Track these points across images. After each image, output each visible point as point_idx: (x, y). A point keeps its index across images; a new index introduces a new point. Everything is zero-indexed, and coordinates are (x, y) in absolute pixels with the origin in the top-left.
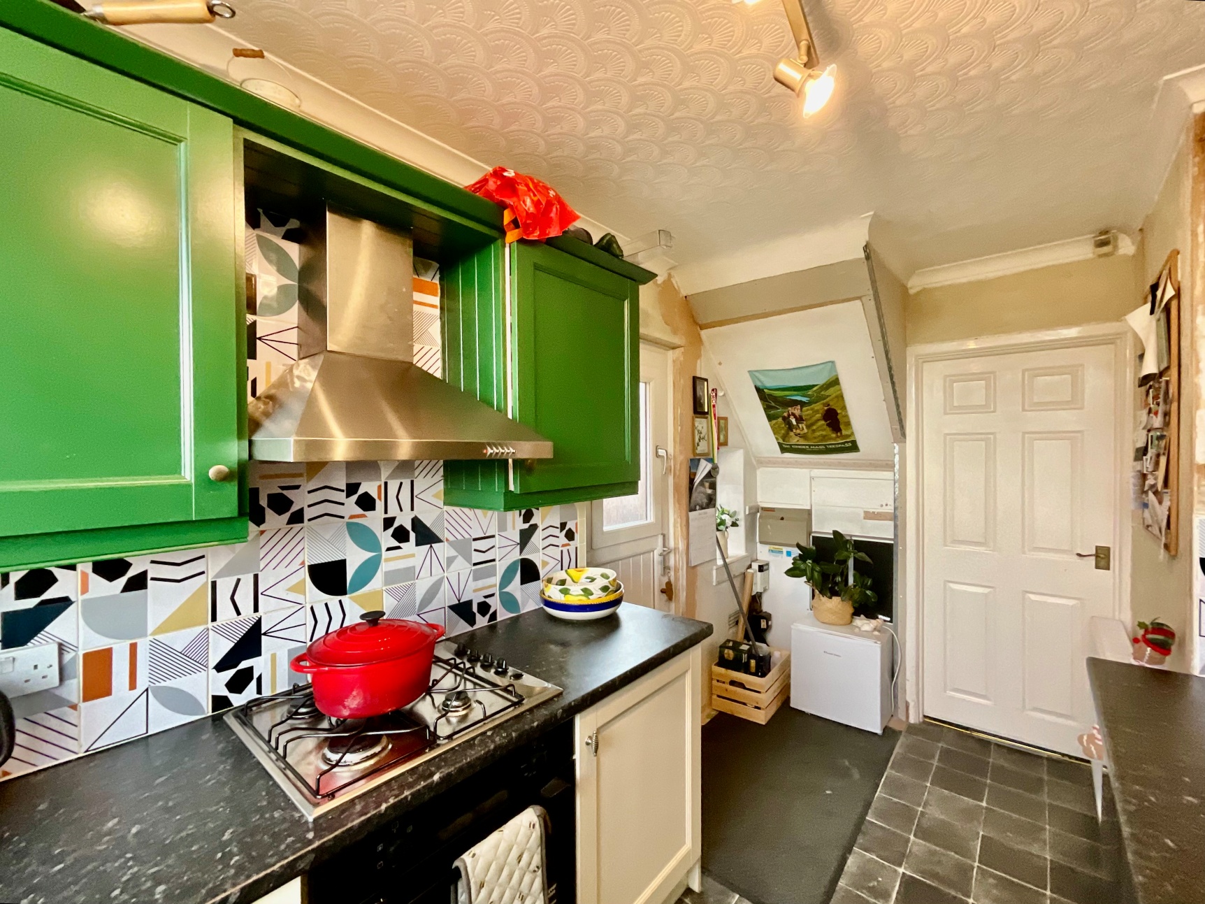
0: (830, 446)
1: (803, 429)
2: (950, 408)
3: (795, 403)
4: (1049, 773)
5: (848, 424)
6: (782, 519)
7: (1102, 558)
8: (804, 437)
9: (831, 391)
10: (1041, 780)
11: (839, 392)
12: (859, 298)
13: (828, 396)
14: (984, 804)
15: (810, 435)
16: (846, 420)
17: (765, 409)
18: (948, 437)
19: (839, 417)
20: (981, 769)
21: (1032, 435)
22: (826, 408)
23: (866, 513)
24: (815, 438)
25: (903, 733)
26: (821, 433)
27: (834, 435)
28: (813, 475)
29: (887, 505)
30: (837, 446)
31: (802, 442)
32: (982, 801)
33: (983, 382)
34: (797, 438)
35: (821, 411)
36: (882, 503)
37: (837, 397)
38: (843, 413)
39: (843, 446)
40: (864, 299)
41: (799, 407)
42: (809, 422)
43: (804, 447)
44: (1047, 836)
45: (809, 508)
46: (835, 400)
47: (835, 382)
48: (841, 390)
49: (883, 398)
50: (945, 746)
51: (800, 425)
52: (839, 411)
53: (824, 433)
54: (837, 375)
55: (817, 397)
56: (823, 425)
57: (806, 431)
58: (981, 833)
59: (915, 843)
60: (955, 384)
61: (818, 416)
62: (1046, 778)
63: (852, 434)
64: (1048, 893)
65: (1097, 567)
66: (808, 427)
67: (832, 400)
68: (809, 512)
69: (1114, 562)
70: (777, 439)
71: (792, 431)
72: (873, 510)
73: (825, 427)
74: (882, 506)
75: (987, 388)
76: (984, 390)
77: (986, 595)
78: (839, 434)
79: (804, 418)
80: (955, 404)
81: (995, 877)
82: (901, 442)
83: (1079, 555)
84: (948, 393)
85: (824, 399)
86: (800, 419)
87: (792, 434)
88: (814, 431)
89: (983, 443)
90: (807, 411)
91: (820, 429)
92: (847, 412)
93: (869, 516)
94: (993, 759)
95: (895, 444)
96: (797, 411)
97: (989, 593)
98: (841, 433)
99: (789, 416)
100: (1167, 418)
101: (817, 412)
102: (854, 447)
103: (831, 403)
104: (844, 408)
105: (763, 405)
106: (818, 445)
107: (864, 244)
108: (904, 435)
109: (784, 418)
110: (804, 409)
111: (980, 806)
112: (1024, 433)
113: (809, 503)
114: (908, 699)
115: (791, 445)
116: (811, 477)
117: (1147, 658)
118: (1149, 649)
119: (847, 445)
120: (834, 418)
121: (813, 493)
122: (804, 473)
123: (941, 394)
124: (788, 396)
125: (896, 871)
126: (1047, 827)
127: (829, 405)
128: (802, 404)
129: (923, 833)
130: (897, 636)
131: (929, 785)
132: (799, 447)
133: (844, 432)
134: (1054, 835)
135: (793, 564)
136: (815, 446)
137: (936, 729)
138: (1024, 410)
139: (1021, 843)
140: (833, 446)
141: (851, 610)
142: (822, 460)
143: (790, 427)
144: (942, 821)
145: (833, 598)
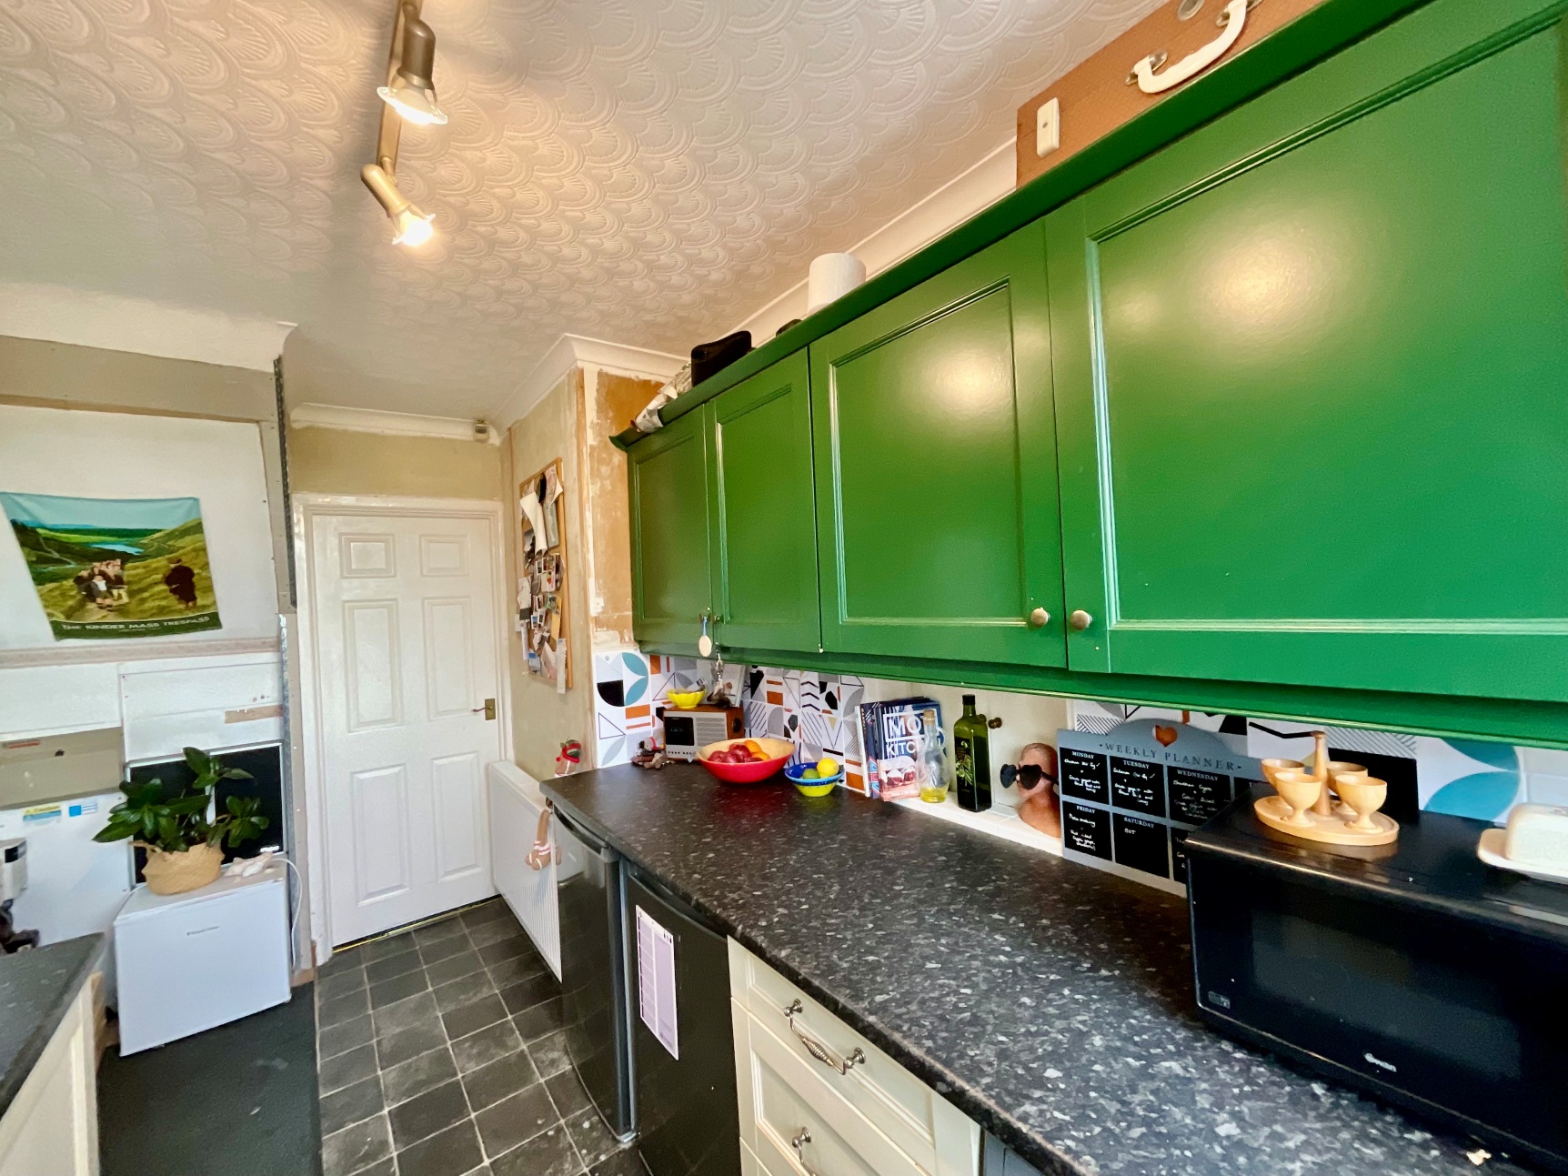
0: (170, 623)
1: (120, 597)
2: (347, 572)
3: (113, 555)
4: (468, 926)
5: (209, 589)
6: (60, 753)
7: (490, 709)
8: (121, 610)
9: (187, 541)
10: (464, 936)
11: (200, 544)
12: (257, 422)
13: (179, 549)
14: (430, 989)
15: (133, 607)
16: (205, 583)
17: (30, 564)
18: (347, 605)
19: (194, 579)
20: (411, 960)
21: (431, 601)
22: (173, 566)
23: (228, 713)
24: (142, 611)
25: (316, 982)
26: (157, 603)
27: (182, 606)
28: (123, 671)
29: (263, 697)
30: (183, 622)
31: (112, 618)
32: (427, 988)
33: (383, 544)
34: (104, 612)
35: (164, 570)
36: (253, 696)
37: (195, 550)
38: (204, 574)
39: (194, 621)
40: (263, 424)
41: (118, 562)
42: (135, 587)
43: (114, 627)
44: (489, 976)
45: (117, 725)
46: (194, 554)
47: (197, 528)
48: (204, 541)
49: (272, 556)
50: (368, 964)
51: (115, 592)
52: (196, 571)
53: (164, 603)
54: (200, 519)
55: (158, 549)
56: (164, 591)
57: (125, 599)
58: (440, 1015)
59: (386, 1076)
60: (352, 544)
61: (159, 576)
62: (467, 931)
63: (214, 603)
64: (510, 1017)
65: (487, 719)
66: (131, 594)
67: (184, 554)
68: (118, 732)
69: (499, 711)
70: (50, 615)
71: (94, 601)
72: (241, 708)
73: (169, 593)
74: (255, 699)
75: (387, 550)
76: (383, 553)
77: (397, 774)
78: (190, 604)
79: (125, 579)
80: (354, 567)
81: (466, 1040)
82: (289, 613)
83: (475, 711)
84: (344, 551)
85: (172, 552)
86: (115, 582)
87: (91, 606)
88: (143, 601)
89: (386, 610)
90: (131, 571)
91: (156, 597)
92: (210, 572)
93: (234, 717)
94: (421, 944)
95: (281, 616)
96: (112, 569)
97: (399, 772)
98: (195, 604)
99: (92, 576)
100: (558, 584)
101: (156, 570)
102: (214, 622)
103: (184, 559)
104: (206, 566)
105: (27, 556)
106: (145, 623)
107: (277, 357)
108: (294, 603)
109: (79, 580)
110: (129, 565)
111: (427, 993)
112: (424, 599)
113: (118, 718)
114: (314, 937)
115: (84, 625)
116: (119, 675)
117: (569, 768)
118: (569, 762)
119: (201, 620)
120: (184, 582)
121: (124, 699)
122: (109, 669)
123: (336, 554)
124: (97, 543)
125: (381, 1117)
126: (486, 969)
127: (179, 561)
128: (125, 558)
129: (387, 1060)
130: (295, 863)
131: (371, 1012)
132: (103, 627)
133: (200, 602)
134: (493, 971)
135: (110, 819)
136: (139, 623)
137: (351, 953)
138: (422, 575)
139: (475, 995)
140: (176, 623)
141: (221, 857)
142: (146, 646)
143: (91, 594)
144: (400, 1034)
145: (191, 848)
